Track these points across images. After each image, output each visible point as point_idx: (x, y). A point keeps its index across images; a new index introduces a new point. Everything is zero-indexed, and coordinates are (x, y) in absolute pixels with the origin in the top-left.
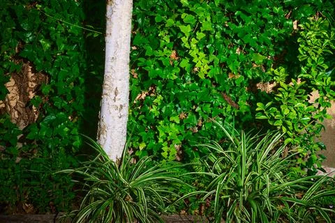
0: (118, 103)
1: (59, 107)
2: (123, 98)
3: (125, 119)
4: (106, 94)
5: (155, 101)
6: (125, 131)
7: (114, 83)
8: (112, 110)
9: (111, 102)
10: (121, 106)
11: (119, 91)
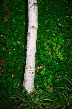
0: (31, 72)
1: (9, 72)
2: (33, 70)
3: (34, 77)
4: (27, 68)
5: (43, 70)
6: (34, 82)
7: (30, 64)
8: (29, 74)
9: (29, 71)
10: (32, 73)
11: (32, 67)
